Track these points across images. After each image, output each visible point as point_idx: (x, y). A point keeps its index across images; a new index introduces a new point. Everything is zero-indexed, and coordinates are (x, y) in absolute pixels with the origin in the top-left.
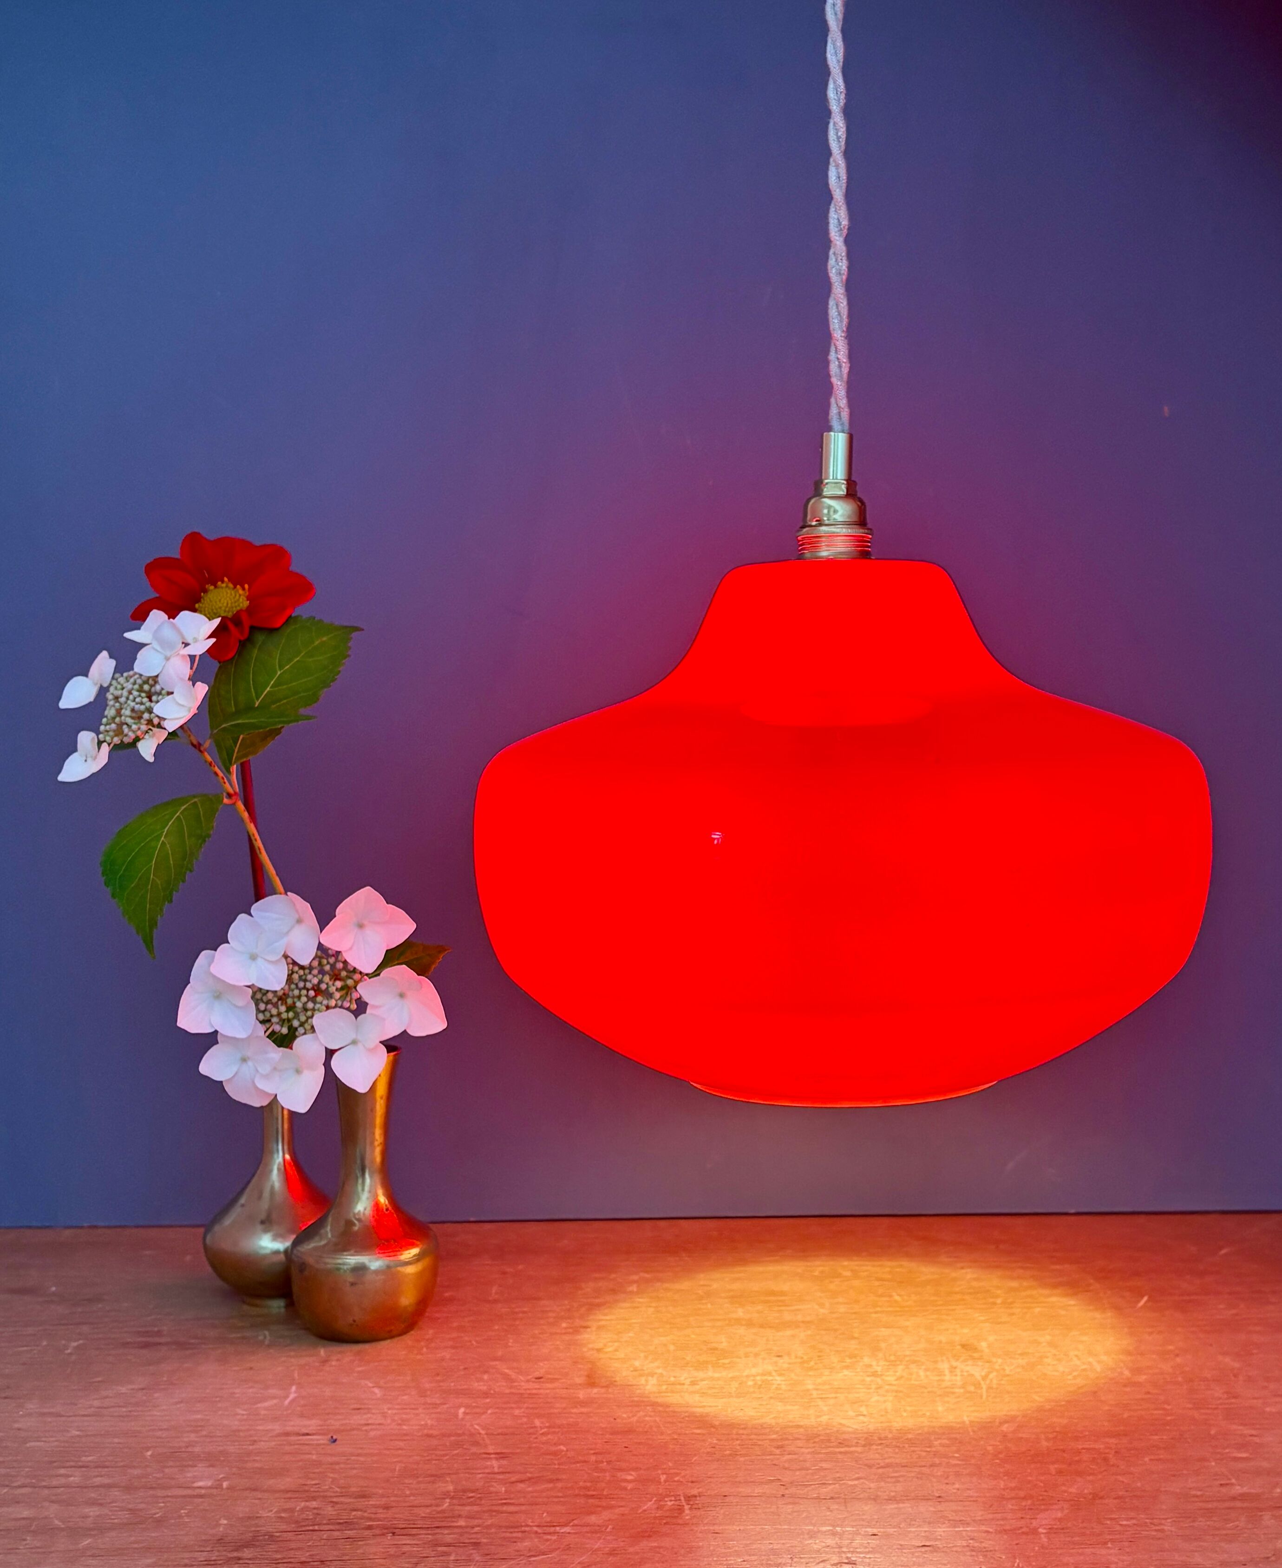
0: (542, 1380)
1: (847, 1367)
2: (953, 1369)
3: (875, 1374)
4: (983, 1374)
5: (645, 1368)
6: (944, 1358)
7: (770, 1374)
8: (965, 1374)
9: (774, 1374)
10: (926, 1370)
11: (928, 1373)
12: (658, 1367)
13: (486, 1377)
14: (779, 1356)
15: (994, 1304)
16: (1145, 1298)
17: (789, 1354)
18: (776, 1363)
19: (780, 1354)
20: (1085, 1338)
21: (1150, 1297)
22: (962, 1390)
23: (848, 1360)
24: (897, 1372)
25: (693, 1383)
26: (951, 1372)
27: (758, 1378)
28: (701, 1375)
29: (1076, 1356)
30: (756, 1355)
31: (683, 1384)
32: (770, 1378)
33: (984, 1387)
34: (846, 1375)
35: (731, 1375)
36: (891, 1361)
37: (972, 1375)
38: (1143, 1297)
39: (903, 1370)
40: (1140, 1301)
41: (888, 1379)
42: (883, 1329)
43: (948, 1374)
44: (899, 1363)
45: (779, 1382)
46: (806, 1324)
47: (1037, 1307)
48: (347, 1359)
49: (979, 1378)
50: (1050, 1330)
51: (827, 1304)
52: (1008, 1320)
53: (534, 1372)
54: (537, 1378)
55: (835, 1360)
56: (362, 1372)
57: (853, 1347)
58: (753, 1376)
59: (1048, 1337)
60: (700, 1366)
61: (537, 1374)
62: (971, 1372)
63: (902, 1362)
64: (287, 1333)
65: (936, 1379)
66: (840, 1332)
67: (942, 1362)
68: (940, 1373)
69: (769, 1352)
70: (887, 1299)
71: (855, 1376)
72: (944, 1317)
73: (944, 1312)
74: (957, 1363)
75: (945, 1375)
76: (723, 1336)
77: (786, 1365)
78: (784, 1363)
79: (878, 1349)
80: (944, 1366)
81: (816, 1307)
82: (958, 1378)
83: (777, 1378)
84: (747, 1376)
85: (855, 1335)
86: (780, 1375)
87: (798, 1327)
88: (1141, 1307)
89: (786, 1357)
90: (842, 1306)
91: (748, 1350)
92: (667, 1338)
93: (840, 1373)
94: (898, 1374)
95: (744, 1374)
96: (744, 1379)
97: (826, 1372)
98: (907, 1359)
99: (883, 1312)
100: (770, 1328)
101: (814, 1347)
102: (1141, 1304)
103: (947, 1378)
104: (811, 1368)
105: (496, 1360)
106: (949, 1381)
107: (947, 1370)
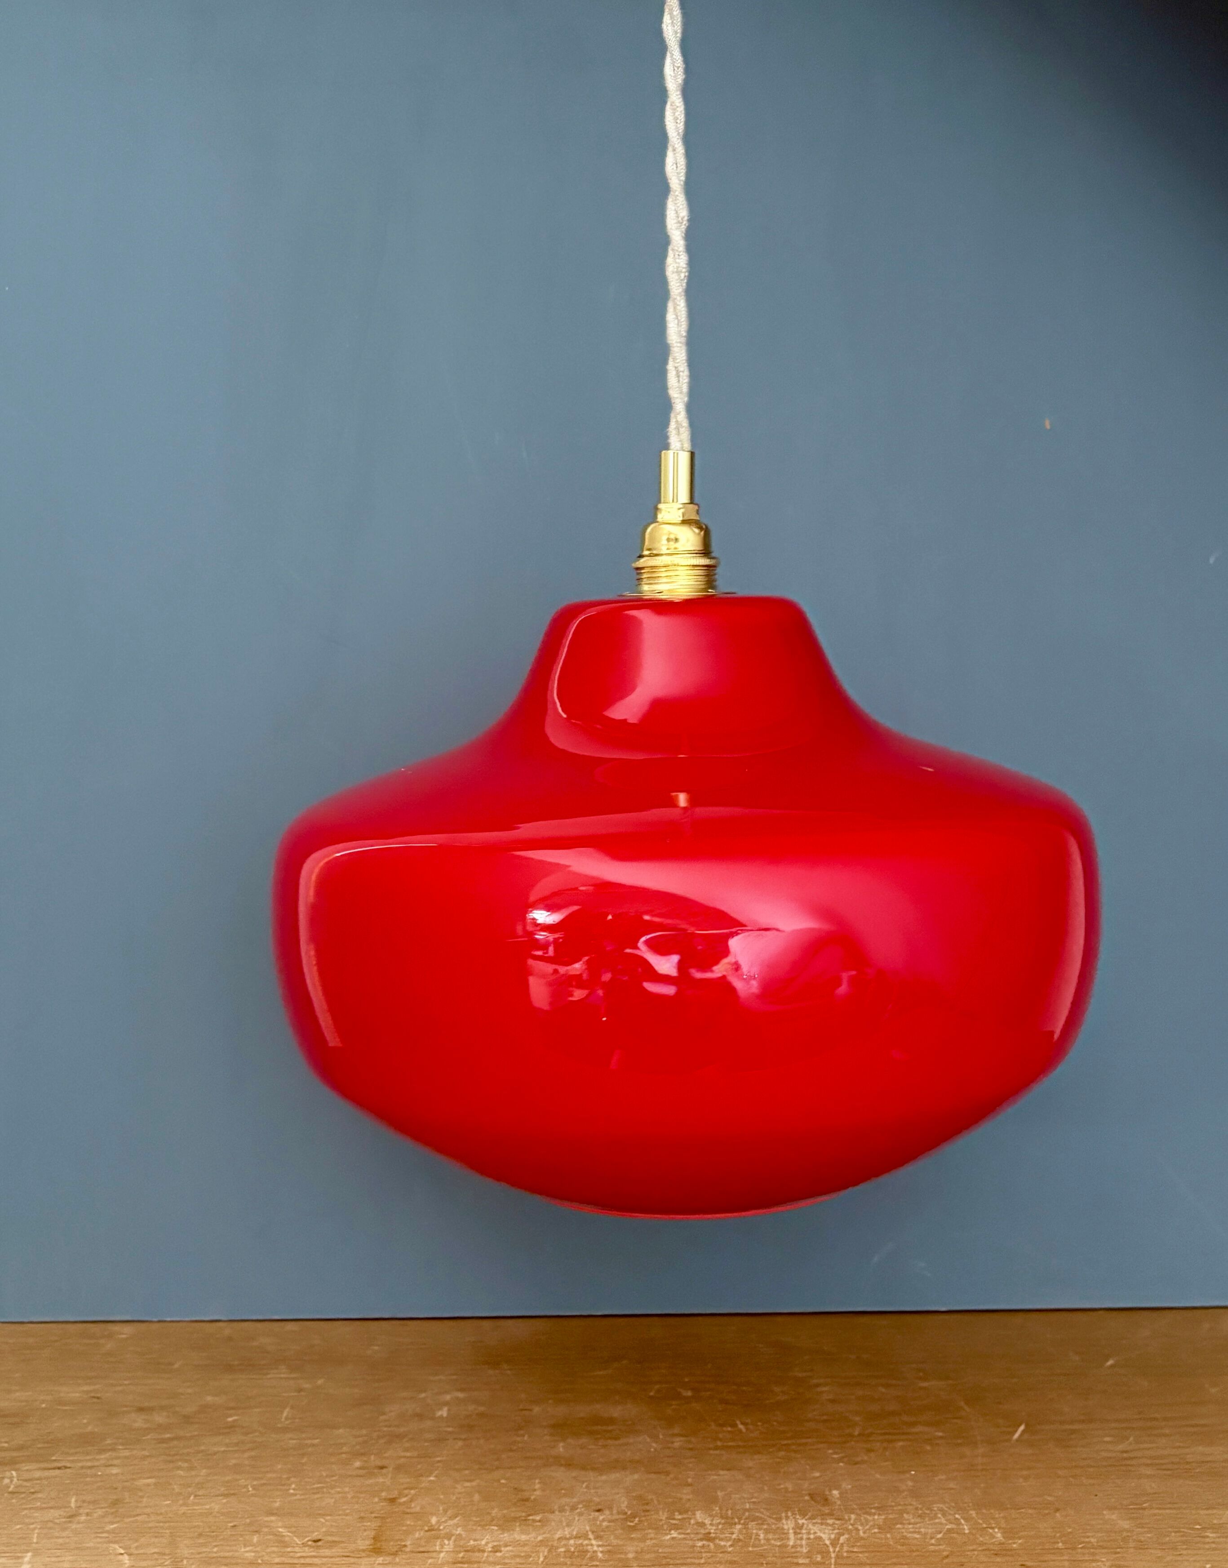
0: (320, 1543)
1: (676, 1527)
2: (798, 1528)
3: (707, 1537)
4: (833, 1536)
5: (441, 1527)
6: (790, 1514)
7: (586, 1537)
8: (812, 1536)
9: (591, 1536)
10: (767, 1532)
11: (770, 1536)
12: (457, 1526)
13: (255, 1539)
14: (599, 1511)
15: (851, 1435)
16: (1022, 1428)
17: (610, 1508)
18: (595, 1519)
19: (600, 1507)
20: (952, 1485)
21: (1026, 1426)
22: (807, 1561)
23: (678, 1516)
24: (733, 1534)
25: (496, 1550)
26: (795, 1533)
27: (572, 1542)
28: (506, 1536)
29: (941, 1510)
30: (573, 1508)
31: (484, 1551)
32: (586, 1542)
33: (833, 1555)
34: (673, 1538)
35: (540, 1538)
36: (727, 1518)
37: (820, 1538)
38: (1019, 1426)
39: (740, 1531)
40: (1016, 1431)
41: (722, 1543)
42: (721, 1472)
43: (792, 1536)
44: (736, 1520)
45: (595, 1548)
46: (633, 1465)
47: (899, 1440)
48: (100, 1512)
49: (828, 1542)
50: (913, 1473)
51: (661, 1437)
52: (866, 1458)
53: (313, 1532)
54: (315, 1541)
55: (663, 1516)
56: (113, 1531)
57: (685, 1497)
58: (566, 1539)
59: (910, 1483)
60: (506, 1524)
61: (316, 1536)
62: (819, 1534)
63: (740, 1519)
64: (38, 1474)
65: (779, 1544)
66: (672, 1476)
67: (787, 1518)
68: (783, 1536)
69: (587, 1504)
70: (729, 1429)
71: (685, 1539)
72: (793, 1455)
73: (794, 1447)
74: (804, 1521)
75: (788, 1539)
76: (537, 1481)
77: (605, 1524)
78: (603, 1520)
79: (714, 1500)
80: (788, 1525)
81: (648, 1440)
82: (804, 1542)
83: (594, 1542)
84: (559, 1539)
85: (690, 1480)
86: (597, 1538)
87: (624, 1468)
88: (1017, 1440)
89: (607, 1512)
90: (678, 1439)
91: (564, 1500)
92: (474, 1484)
93: (667, 1534)
94: (734, 1536)
95: (557, 1536)
96: (555, 1544)
97: (651, 1533)
98: (747, 1514)
99: (723, 1448)
100: (593, 1469)
101: (640, 1498)
102: (1016, 1436)
103: (791, 1543)
104: (634, 1529)
105: (273, 1514)
106: (793, 1547)
107: (791, 1531)
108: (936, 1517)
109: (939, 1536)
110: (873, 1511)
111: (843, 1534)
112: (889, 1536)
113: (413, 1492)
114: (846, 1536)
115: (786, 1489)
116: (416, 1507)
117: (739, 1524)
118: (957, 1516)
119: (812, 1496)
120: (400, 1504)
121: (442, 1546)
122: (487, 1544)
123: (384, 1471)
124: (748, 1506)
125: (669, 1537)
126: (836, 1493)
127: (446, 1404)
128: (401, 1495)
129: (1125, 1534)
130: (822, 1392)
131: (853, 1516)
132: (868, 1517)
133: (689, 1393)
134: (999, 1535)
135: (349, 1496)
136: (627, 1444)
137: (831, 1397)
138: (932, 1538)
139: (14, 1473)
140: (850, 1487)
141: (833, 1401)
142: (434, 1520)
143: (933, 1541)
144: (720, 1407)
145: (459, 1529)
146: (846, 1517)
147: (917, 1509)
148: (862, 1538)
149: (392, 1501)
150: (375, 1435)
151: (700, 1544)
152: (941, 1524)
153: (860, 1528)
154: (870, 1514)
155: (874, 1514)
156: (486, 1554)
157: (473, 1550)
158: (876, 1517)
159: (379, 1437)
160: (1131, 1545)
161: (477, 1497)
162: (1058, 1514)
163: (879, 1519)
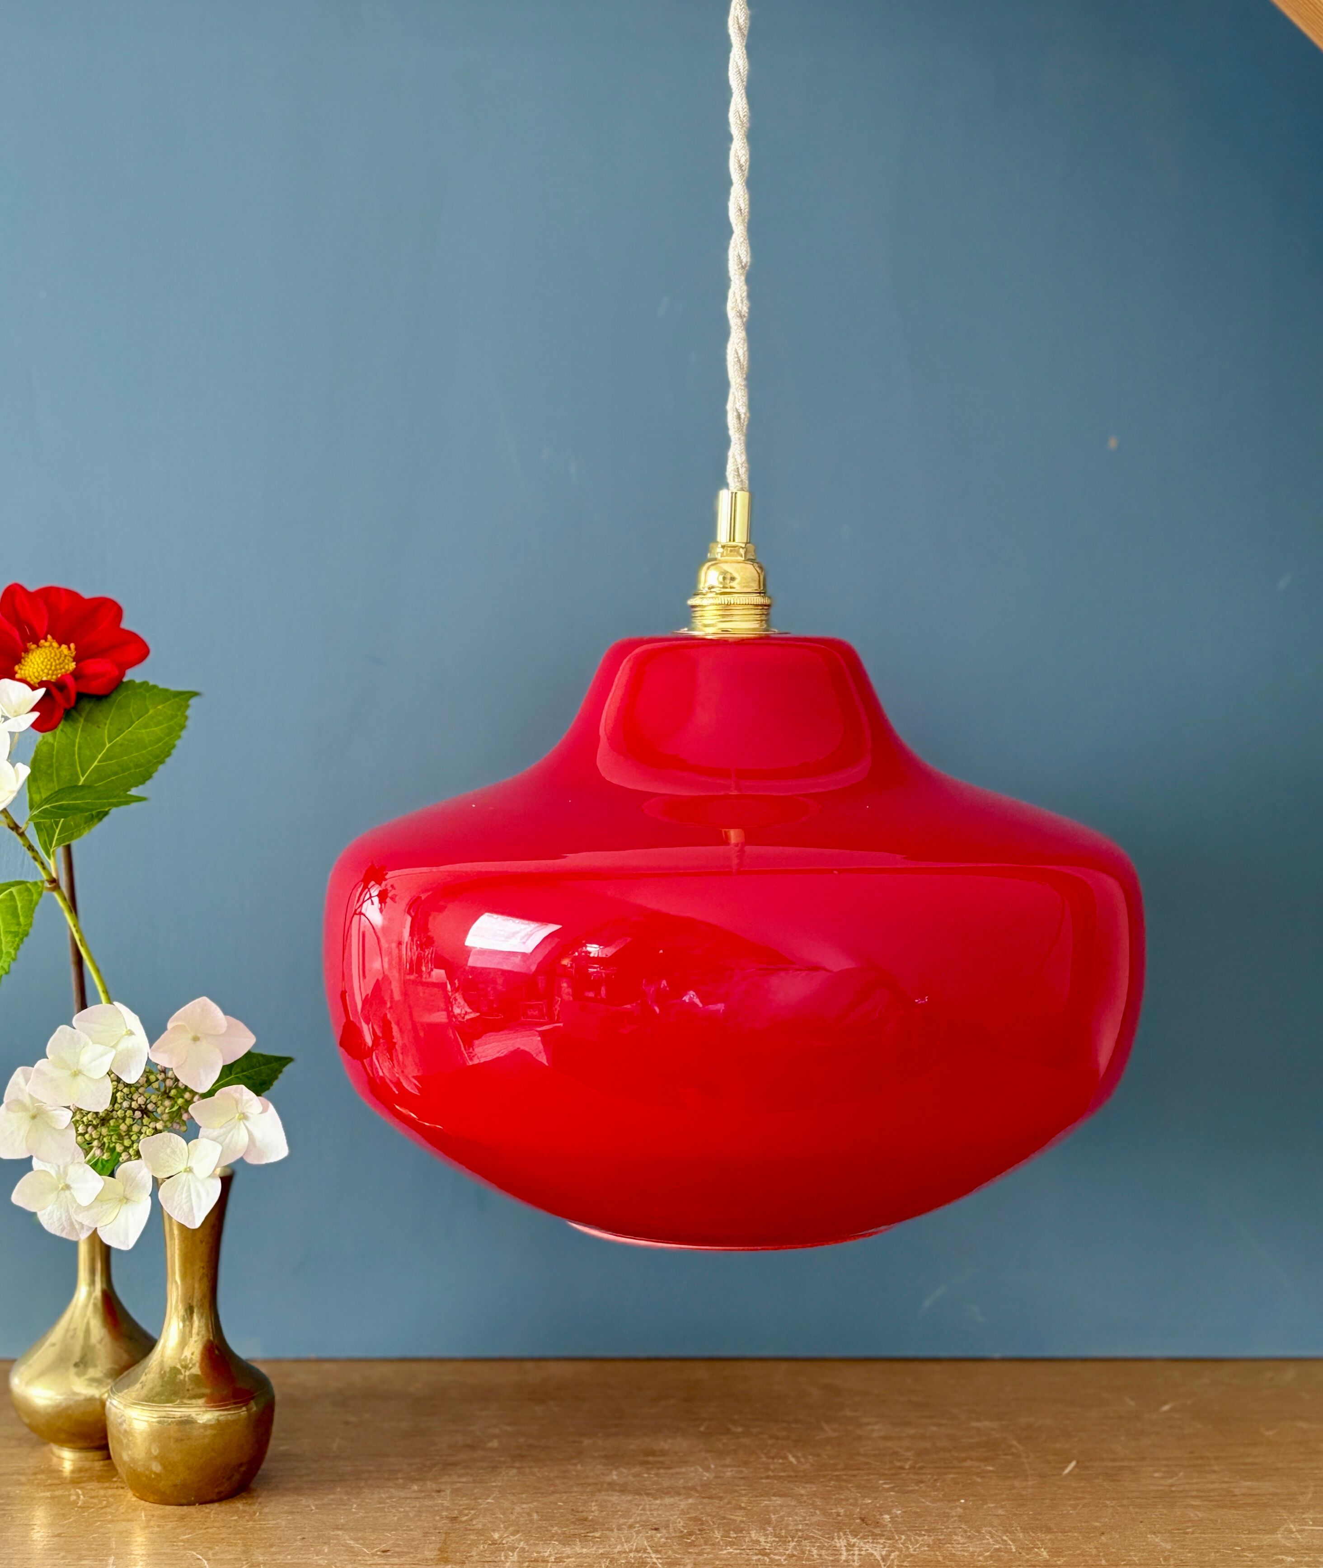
0: (388, 1554)
1: (731, 1544)
2: (850, 1547)
3: (763, 1552)
4: (884, 1553)
5: (504, 1542)
6: (841, 1534)
7: (645, 1551)
8: (864, 1553)
9: (650, 1550)
10: (820, 1548)
11: (823, 1552)
12: (520, 1541)
13: (326, 1549)
14: (656, 1529)
15: (902, 1468)
16: (1073, 1464)
17: (667, 1527)
18: (653, 1536)
19: (657, 1526)
21: (1078, 1462)
23: (733, 1534)
24: (787, 1550)
25: (559, 1560)
26: (848, 1550)
27: (632, 1555)
28: (568, 1550)
29: (990, 1532)
30: (631, 1527)
31: (548, 1562)
32: (645, 1555)
34: (730, 1553)
35: (601, 1551)
36: (782, 1537)
37: (872, 1554)
38: (1070, 1462)
39: (794, 1548)
40: (1066, 1467)
41: (777, 1557)
42: (774, 1498)
43: (845, 1553)
44: (790, 1539)
45: (655, 1560)
46: (688, 1491)
47: (950, 1473)
48: (170, 1525)
49: (879, 1558)
50: (962, 1501)
51: (712, 1466)
52: (917, 1488)
53: (380, 1544)
54: (384, 1552)
55: (718, 1535)
56: (188, 1540)
57: (739, 1519)
58: (625, 1552)
59: (959, 1509)
60: (567, 1540)
61: (383, 1547)
62: (871, 1551)
63: (793, 1537)
64: (102, 1492)
65: (831, 1558)
66: (726, 1501)
67: (839, 1538)
68: (836, 1551)
69: (645, 1525)
70: (780, 1461)
71: (740, 1554)
72: (844, 1484)
73: (844, 1477)
74: (855, 1540)
75: (841, 1554)
76: (593, 1504)
77: (663, 1540)
78: (661, 1537)
79: (769, 1522)
80: (841, 1543)
81: (700, 1470)
82: (856, 1558)
83: (653, 1556)
84: (619, 1552)
85: (743, 1505)
86: (657, 1552)
87: (679, 1494)
88: (1070, 1474)
89: (664, 1531)
90: (729, 1469)
91: (622, 1521)
92: (531, 1506)
93: (722, 1550)
94: (787, 1552)
95: (616, 1550)
96: (616, 1556)
97: (708, 1549)
98: (800, 1534)
99: (775, 1477)
100: (648, 1494)
101: (696, 1519)
102: (1067, 1471)
103: (843, 1558)
104: (692, 1544)
105: (338, 1529)
106: (845, 1561)
107: (844, 1548)
108: (984, 1538)
109: (988, 1554)
110: (923, 1533)
111: (894, 1551)
112: (938, 1553)
113: (473, 1512)
114: (897, 1553)
115: (838, 1515)
116: (478, 1524)
117: (793, 1541)
118: (1005, 1538)
119: (863, 1520)
120: (463, 1522)
121: (506, 1557)
122: (550, 1556)
123: (442, 1494)
124: (800, 1527)
125: (725, 1552)
126: (887, 1517)
127: (495, 1436)
128: (461, 1513)
129: (1166, 1554)
130: (873, 1431)
131: (903, 1537)
132: (917, 1537)
133: (740, 1430)
134: (1045, 1553)
135: (411, 1515)
136: (677, 1473)
137: (882, 1434)
138: (979, 1556)
139: (80, 1492)
140: (899, 1512)
141: (885, 1438)
142: (496, 1536)
143: (981, 1558)
144: (770, 1442)
145: (522, 1543)
146: (897, 1538)
147: (966, 1532)
148: (912, 1555)
149: (454, 1519)
150: (428, 1463)
151: (755, 1558)
152: (989, 1544)
153: (910, 1547)
154: (920, 1535)
155: (925, 1535)
156: (550, 1564)
157: (536, 1561)
158: (926, 1537)
159: (434, 1465)
160: (1172, 1562)
161: (535, 1517)
162: (1103, 1538)
163: (929, 1540)
